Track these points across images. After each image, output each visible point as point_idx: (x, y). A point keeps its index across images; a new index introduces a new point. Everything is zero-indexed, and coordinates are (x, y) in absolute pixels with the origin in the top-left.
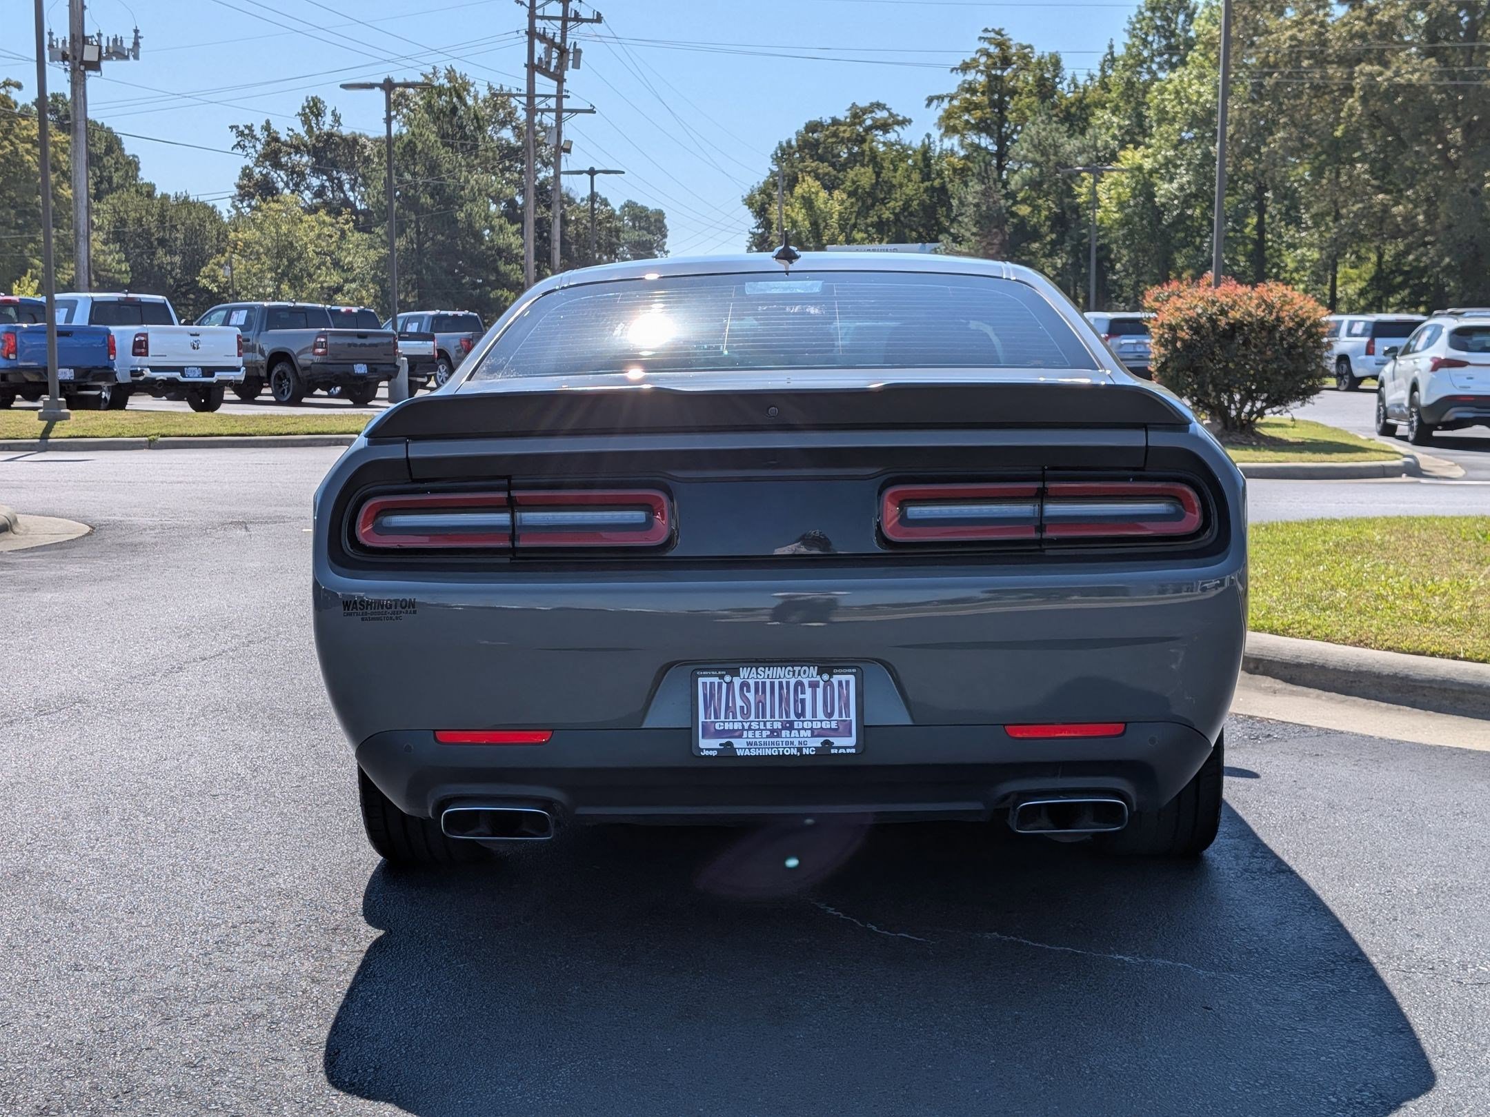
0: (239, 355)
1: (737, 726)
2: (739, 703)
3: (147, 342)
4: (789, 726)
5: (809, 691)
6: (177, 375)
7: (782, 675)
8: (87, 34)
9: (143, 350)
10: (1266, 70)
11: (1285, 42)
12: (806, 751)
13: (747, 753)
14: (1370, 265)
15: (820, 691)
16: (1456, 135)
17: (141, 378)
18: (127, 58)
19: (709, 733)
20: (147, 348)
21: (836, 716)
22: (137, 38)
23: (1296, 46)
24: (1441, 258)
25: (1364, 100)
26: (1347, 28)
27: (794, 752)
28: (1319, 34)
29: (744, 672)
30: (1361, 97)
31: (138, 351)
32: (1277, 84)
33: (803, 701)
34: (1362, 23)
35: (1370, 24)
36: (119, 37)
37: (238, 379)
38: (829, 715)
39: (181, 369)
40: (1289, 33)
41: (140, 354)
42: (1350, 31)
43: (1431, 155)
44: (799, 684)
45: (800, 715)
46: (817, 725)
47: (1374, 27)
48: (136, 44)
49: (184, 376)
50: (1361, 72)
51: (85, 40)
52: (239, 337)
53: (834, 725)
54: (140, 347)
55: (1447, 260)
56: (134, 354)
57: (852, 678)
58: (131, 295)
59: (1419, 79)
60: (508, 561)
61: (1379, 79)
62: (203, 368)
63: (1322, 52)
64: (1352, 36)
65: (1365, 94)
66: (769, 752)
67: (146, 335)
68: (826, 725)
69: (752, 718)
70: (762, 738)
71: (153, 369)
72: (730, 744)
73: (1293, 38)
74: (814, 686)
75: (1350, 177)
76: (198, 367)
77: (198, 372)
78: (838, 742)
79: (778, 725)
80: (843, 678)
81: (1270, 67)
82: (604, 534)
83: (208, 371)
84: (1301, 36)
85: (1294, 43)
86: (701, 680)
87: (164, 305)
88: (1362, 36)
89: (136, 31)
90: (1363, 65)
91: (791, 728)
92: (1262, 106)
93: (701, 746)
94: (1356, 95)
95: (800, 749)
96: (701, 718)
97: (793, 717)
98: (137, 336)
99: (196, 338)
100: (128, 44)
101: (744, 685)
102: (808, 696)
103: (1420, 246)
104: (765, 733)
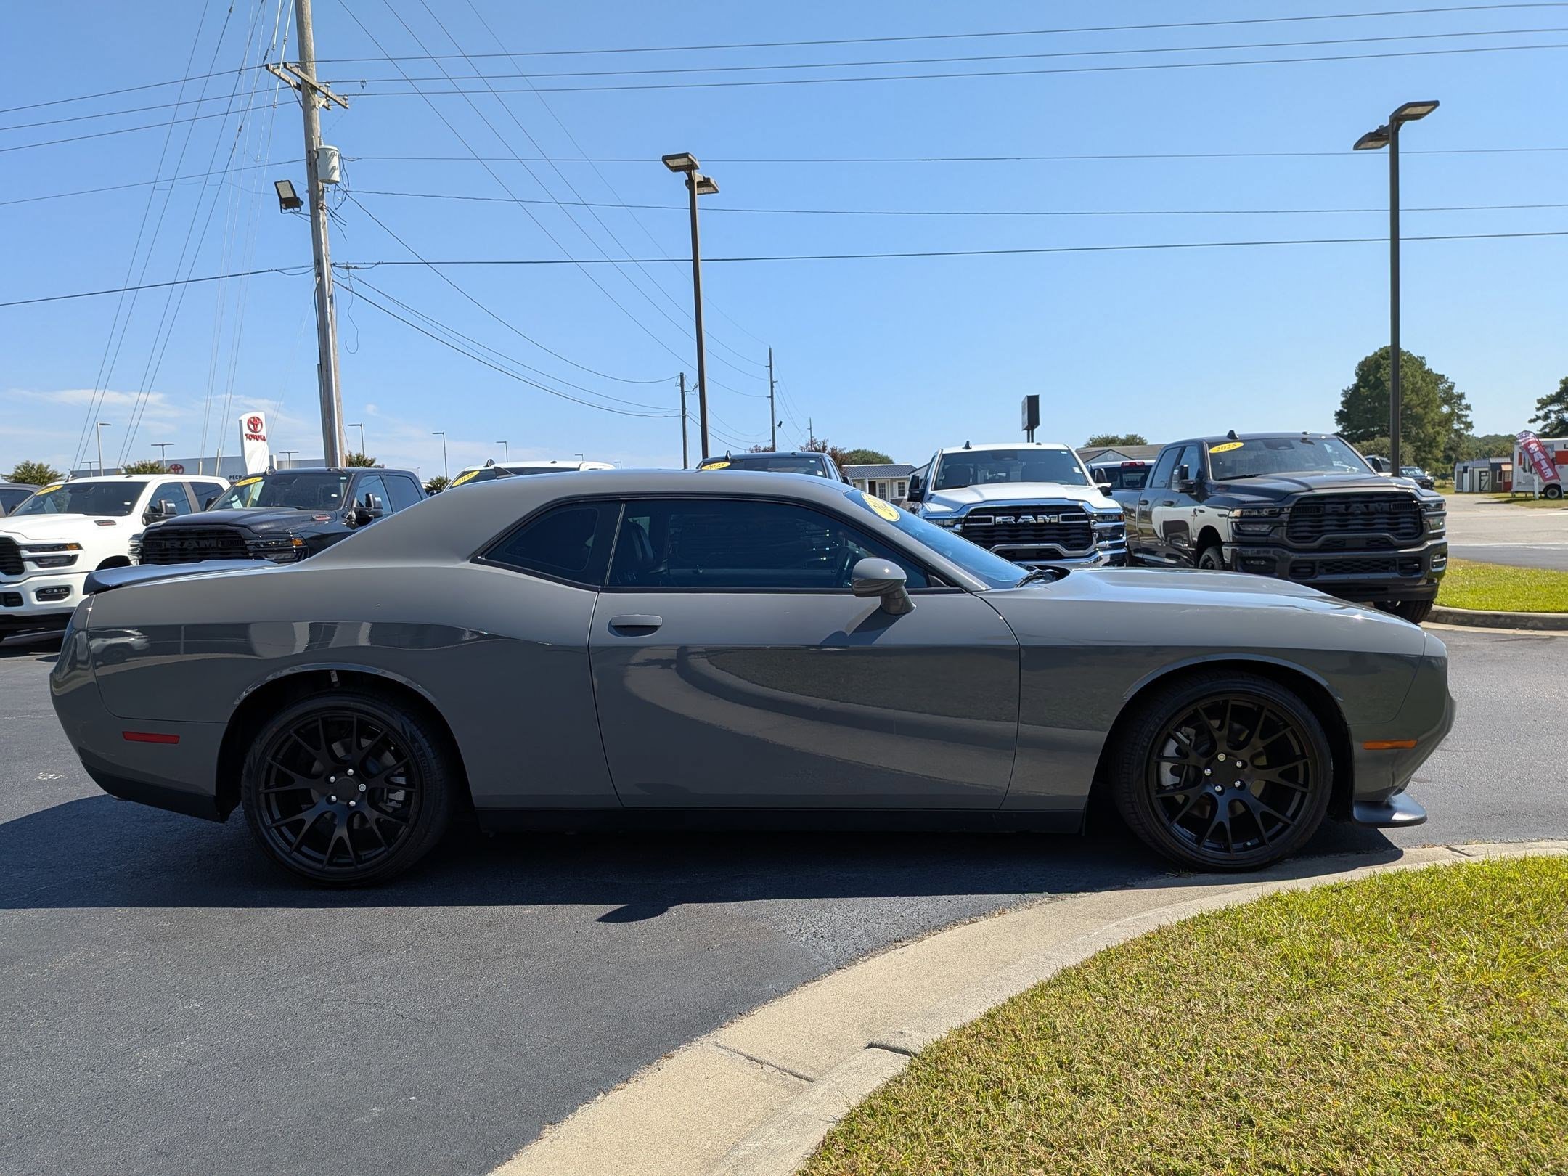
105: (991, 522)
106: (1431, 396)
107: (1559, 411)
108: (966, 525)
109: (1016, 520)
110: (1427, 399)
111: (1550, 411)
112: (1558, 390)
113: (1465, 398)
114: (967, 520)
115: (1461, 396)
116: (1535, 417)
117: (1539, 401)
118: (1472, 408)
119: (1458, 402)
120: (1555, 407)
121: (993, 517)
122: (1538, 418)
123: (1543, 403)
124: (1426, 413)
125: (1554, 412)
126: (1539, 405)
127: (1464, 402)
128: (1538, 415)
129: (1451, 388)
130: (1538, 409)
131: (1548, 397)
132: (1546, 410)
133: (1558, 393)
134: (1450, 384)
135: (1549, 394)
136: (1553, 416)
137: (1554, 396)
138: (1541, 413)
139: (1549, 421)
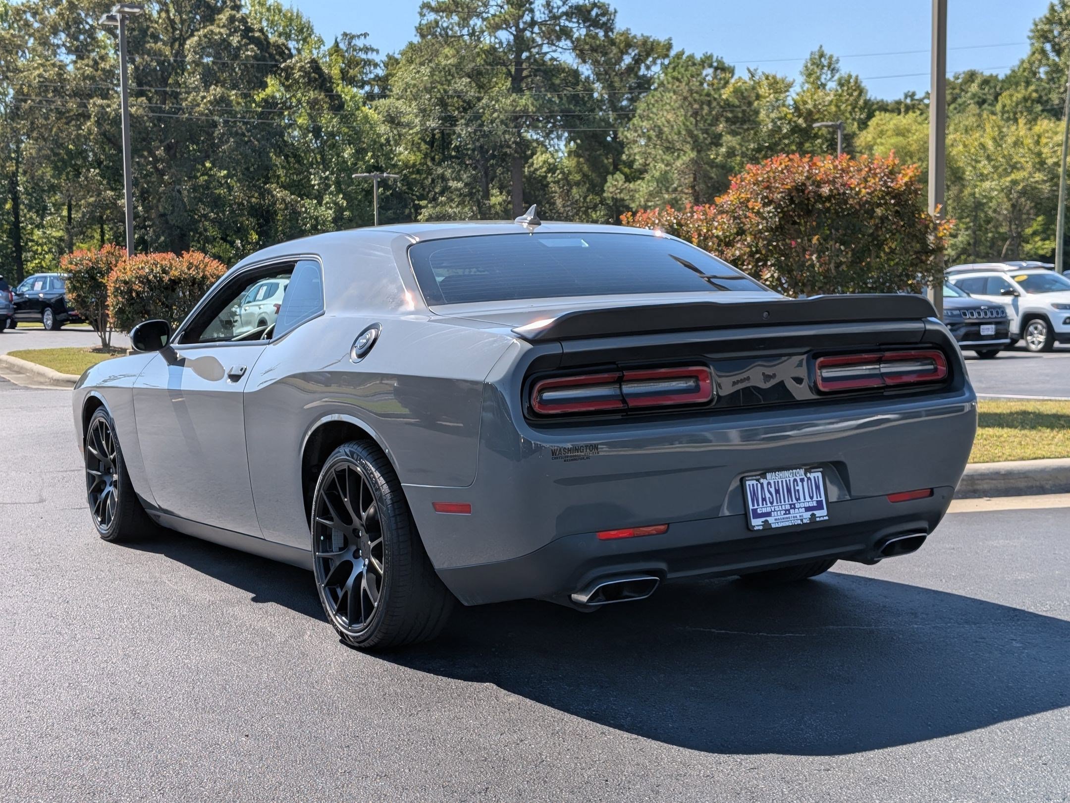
1: (769, 510)
2: (768, 495)
4: (793, 506)
5: (800, 484)
7: (786, 476)
10: (21, 97)
11: (35, 79)
12: (805, 521)
13: (777, 526)
14: (95, 241)
15: (805, 483)
16: (160, 152)
19: (757, 516)
21: (815, 499)
23: (43, 82)
24: (158, 237)
25: (98, 123)
26: (81, 72)
27: (799, 522)
28: (59, 75)
29: (769, 475)
30: (96, 122)
32: (31, 108)
33: (798, 490)
34: (91, 69)
35: (97, 70)
38: (812, 498)
40: (37, 72)
42: (83, 74)
43: (148, 165)
44: (795, 480)
45: (798, 499)
46: (807, 505)
47: (99, 72)
50: (94, 104)
53: (815, 504)
55: (162, 238)
57: (820, 474)
59: (136, 111)
60: (620, 417)
61: (108, 110)
63: (62, 87)
64: (85, 78)
65: (99, 119)
66: (787, 524)
68: (811, 504)
69: (775, 504)
70: (781, 515)
72: (767, 521)
73: (40, 76)
74: (802, 480)
75: (86, 178)
78: (818, 513)
79: (788, 507)
80: (816, 475)
81: (24, 95)
82: (673, 397)
84: (46, 75)
85: (41, 80)
86: (748, 483)
88: (92, 78)
90: (95, 99)
91: (795, 508)
92: (19, 124)
93: (753, 524)
94: (92, 120)
95: (802, 520)
96: (751, 507)
97: (795, 501)
101: (769, 483)
102: (800, 488)
103: (142, 228)
104: (783, 512)
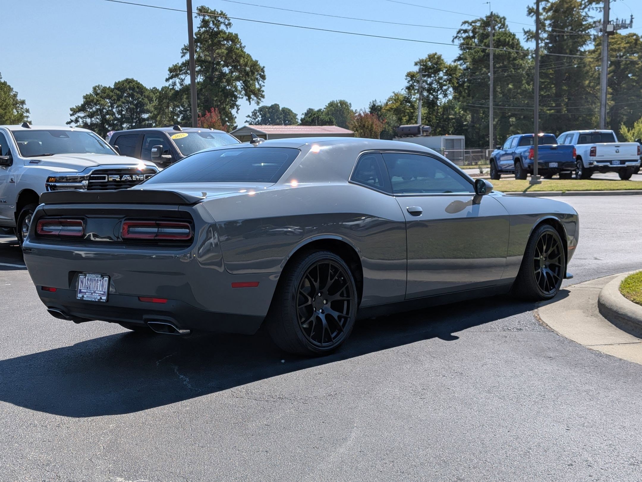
0: (638, 154)
1: (85, 291)
2: (87, 284)
3: (595, 150)
4: (94, 292)
6: (608, 164)
7: (94, 276)
8: (610, 20)
9: (594, 154)
13: (86, 299)
15: (101, 282)
17: (592, 166)
18: (627, 28)
20: (595, 153)
21: (103, 290)
22: (632, 19)
29: (87, 275)
31: (592, 154)
36: (624, 19)
37: (637, 165)
39: (611, 162)
41: (593, 156)
48: (631, 22)
49: (611, 164)
51: (609, 22)
52: (638, 147)
53: (103, 293)
54: (593, 152)
56: (591, 156)
57: (107, 279)
58: (597, 131)
62: (621, 161)
66: (89, 299)
67: (595, 148)
69: (88, 289)
71: (598, 162)
72: (83, 296)
76: (618, 160)
77: (618, 162)
78: (103, 298)
83: (623, 162)
86: (80, 277)
87: (612, 134)
89: (632, 16)
93: (78, 296)
95: (95, 299)
96: (79, 288)
97: (96, 290)
98: (592, 148)
99: (617, 148)
100: (628, 22)
101: (88, 279)
104: (90, 294)
105: (105, 179)
106: (7, 101)
107: (84, 117)
108: (90, 181)
109: (121, 178)
110: (5, 104)
111: (79, 117)
112: (82, 103)
113: (25, 104)
114: (90, 178)
115: (23, 102)
116: (70, 120)
117: (71, 109)
118: (30, 111)
119: (21, 106)
120: (82, 114)
121: (106, 176)
122: (72, 121)
123: (74, 111)
124: (6, 113)
125: (81, 118)
126: (71, 112)
127: (25, 107)
128: (72, 119)
129: (15, 96)
130: (71, 115)
131: (76, 107)
132: (76, 116)
133: (82, 105)
134: (14, 93)
135: (77, 105)
136: (80, 120)
137: (80, 107)
138: (73, 118)
139: (78, 124)
